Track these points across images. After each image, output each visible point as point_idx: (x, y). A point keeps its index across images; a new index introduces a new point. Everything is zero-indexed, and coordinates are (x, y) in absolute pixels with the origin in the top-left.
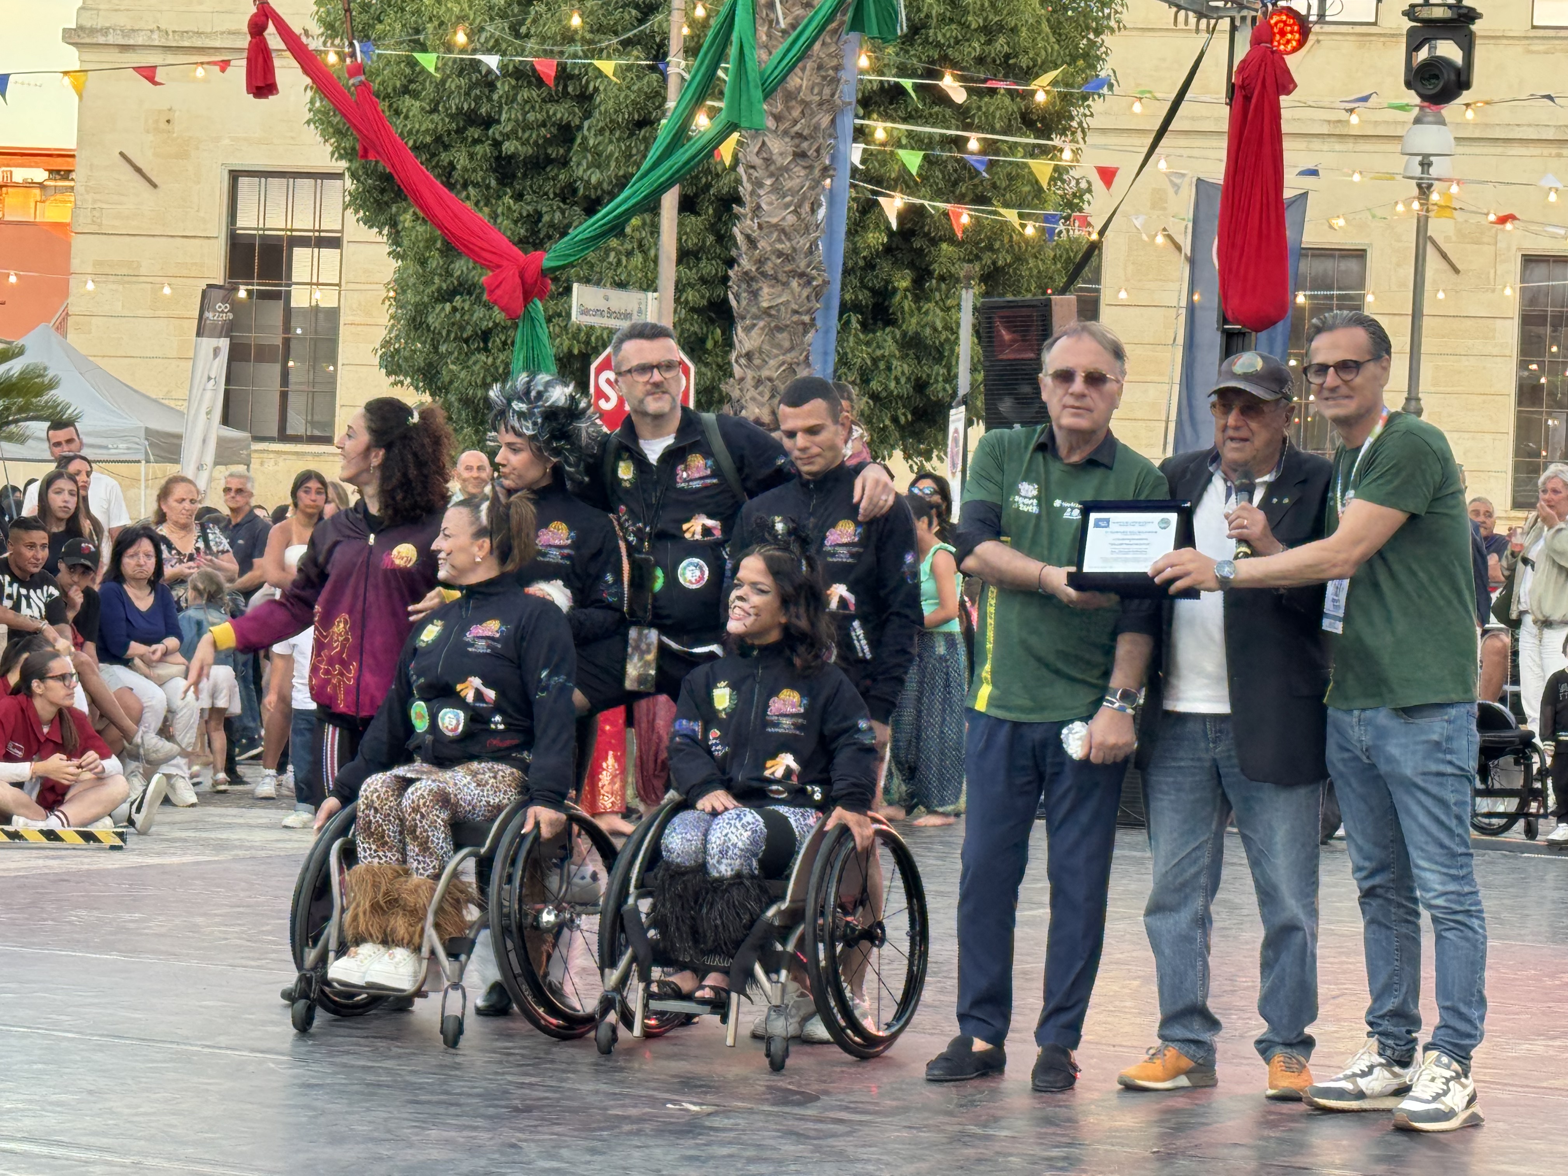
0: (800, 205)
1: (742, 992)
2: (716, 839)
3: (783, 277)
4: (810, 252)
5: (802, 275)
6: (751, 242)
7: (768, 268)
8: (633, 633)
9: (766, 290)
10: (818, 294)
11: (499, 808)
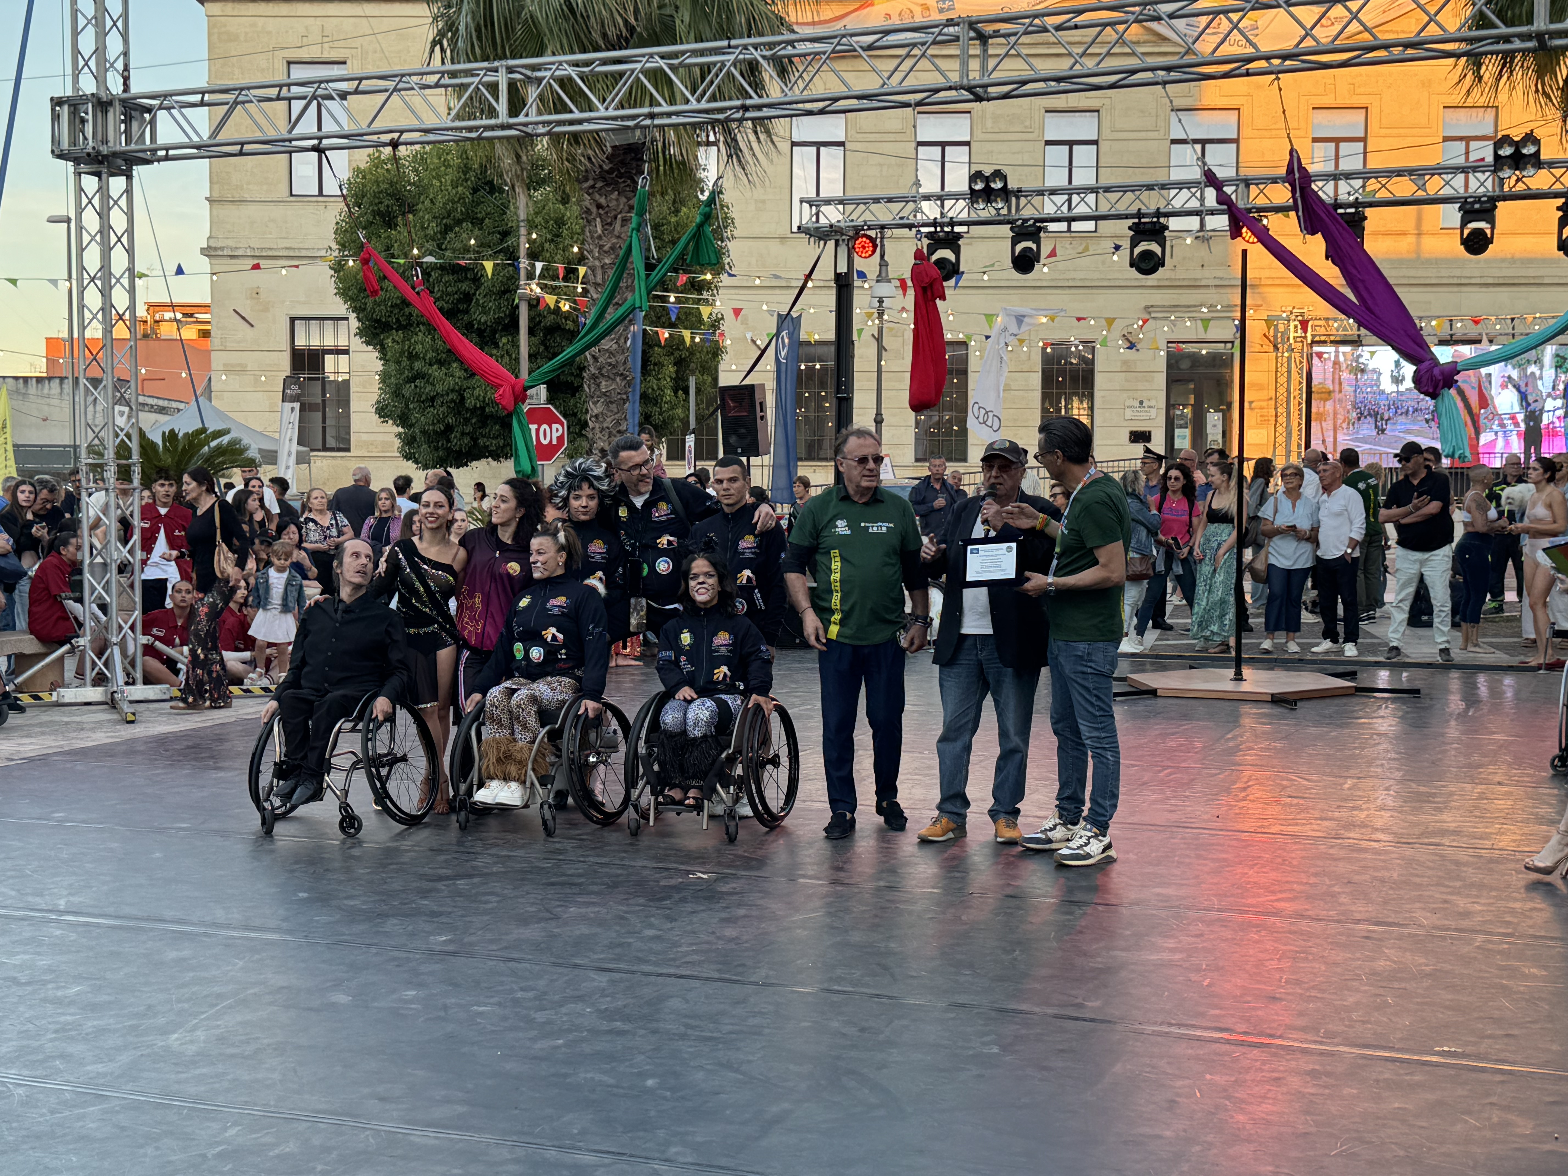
0: (619, 339)
1: (709, 800)
2: (691, 715)
3: (612, 376)
4: (625, 363)
5: (622, 375)
6: (595, 358)
7: (604, 371)
8: (633, 601)
9: (604, 383)
10: (629, 384)
11: (564, 702)
